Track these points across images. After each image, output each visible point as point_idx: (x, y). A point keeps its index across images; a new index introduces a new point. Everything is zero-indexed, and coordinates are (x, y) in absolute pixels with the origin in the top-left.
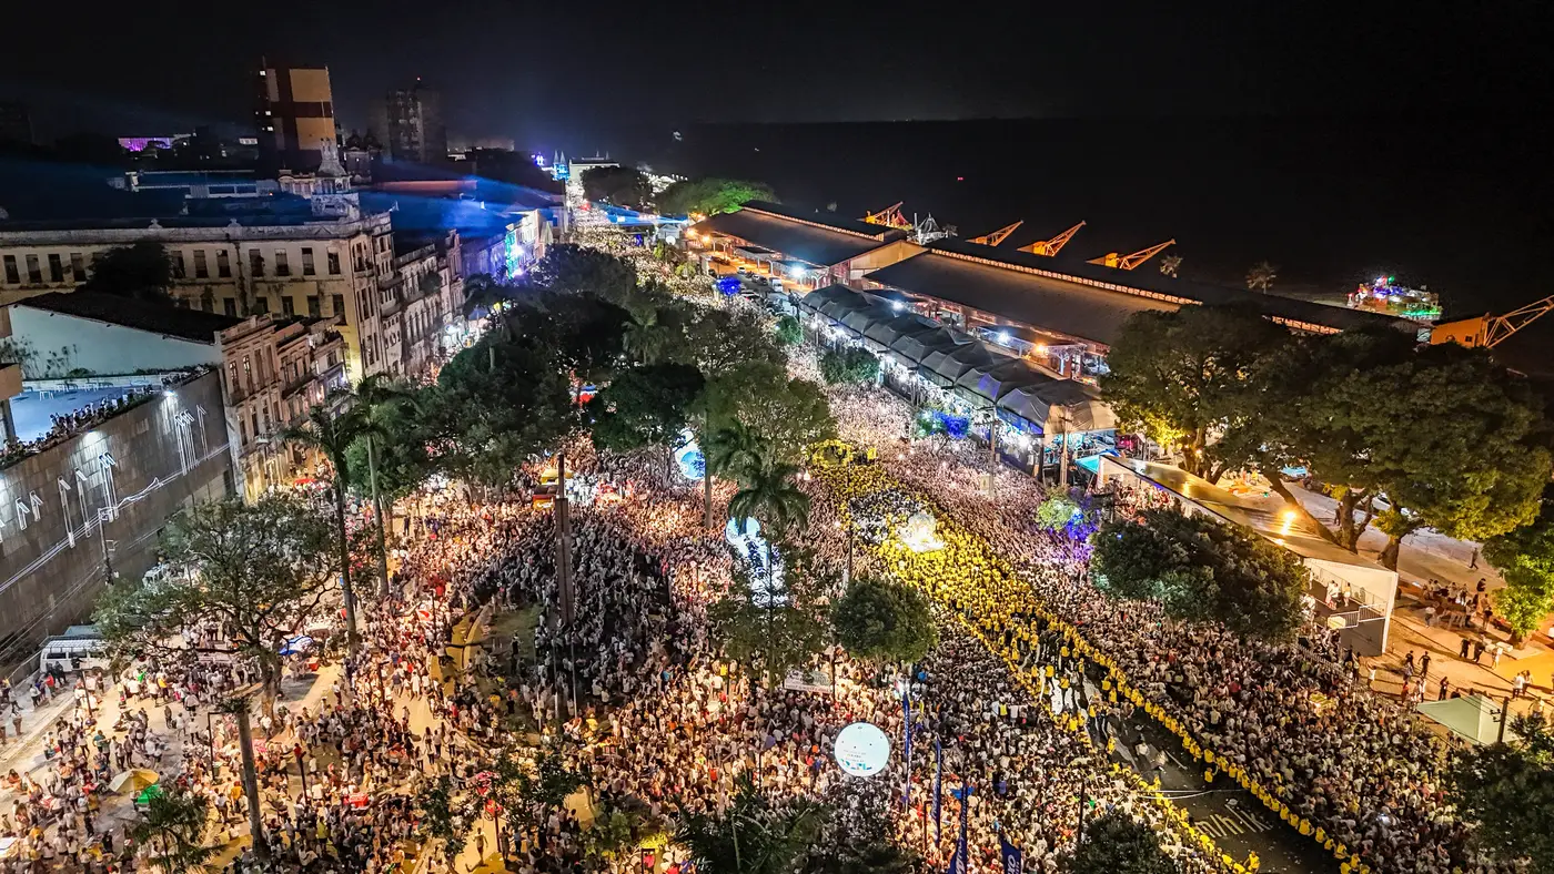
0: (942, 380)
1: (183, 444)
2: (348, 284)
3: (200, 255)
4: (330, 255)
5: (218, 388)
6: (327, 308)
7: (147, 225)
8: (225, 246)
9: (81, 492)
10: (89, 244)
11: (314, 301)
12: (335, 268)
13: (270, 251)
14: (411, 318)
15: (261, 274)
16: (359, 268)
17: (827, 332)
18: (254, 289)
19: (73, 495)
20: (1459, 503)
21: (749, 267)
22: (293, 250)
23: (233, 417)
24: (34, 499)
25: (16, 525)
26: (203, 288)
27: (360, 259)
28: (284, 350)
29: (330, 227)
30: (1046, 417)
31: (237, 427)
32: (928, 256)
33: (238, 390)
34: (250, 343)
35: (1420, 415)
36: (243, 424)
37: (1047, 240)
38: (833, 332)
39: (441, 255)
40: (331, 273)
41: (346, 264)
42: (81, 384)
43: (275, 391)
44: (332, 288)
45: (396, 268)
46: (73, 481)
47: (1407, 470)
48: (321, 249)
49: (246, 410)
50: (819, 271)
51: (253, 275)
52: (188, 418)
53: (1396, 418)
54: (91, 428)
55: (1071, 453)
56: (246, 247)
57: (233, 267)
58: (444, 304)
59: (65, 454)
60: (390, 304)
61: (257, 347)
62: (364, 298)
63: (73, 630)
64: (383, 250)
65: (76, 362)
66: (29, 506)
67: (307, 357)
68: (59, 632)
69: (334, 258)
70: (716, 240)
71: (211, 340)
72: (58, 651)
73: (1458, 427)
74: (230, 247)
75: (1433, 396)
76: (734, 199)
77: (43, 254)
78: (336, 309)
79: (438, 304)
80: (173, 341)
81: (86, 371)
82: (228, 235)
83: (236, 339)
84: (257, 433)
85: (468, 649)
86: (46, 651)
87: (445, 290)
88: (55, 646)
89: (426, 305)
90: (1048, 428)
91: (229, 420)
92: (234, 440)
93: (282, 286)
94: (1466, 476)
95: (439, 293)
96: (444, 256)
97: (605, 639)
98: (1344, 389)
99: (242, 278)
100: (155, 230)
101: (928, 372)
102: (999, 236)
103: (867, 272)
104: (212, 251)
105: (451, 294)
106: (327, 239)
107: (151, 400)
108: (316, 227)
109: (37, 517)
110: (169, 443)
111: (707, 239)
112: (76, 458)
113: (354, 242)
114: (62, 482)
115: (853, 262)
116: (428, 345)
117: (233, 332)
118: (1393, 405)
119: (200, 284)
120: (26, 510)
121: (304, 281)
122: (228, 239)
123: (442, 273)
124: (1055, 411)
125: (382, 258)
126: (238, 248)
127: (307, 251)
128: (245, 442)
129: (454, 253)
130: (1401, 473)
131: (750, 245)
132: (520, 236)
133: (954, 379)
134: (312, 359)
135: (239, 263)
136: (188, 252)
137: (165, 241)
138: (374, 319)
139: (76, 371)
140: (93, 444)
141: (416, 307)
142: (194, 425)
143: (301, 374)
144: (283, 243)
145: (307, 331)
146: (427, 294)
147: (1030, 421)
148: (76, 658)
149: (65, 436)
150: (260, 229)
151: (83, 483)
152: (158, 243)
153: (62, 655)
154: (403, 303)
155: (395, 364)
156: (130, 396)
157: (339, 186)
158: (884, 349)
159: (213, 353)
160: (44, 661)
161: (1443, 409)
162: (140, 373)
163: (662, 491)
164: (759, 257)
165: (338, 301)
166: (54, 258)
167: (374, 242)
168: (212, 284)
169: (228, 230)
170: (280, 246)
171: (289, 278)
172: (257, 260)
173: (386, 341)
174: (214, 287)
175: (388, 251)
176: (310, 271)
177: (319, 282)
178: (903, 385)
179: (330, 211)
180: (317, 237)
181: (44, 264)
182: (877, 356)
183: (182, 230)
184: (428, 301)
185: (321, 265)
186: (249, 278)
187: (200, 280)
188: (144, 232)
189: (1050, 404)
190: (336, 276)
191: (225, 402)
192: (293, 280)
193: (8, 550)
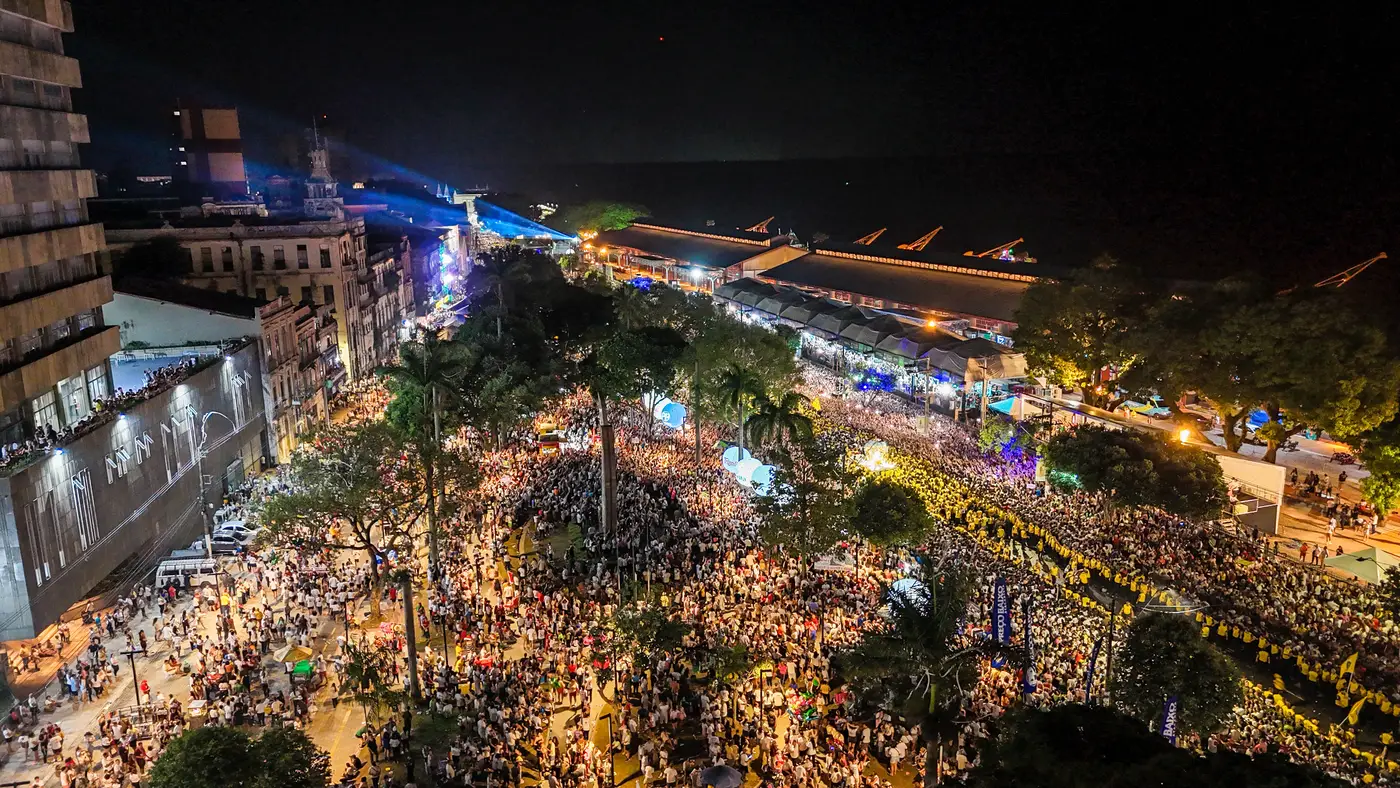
0: (861, 347)
1: (237, 404)
2: (337, 278)
3: (207, 252)
4: (322, 252)
5: (258, 356)
6: (319, 297)
7: (159, 226)
8: (228, 244)
9: (175, 436)
11: (307, 291)
12: (326, 261)
13: (268, 247)
14: (379, 312)
15: (261, 268)
16: (346, 263)
18: (254, 281)
19: (170, 436)
21: (644, 274)
22: (289, 248)
23: (268, 383)
24: (146, 438)
25: (135, 459)
26: (209, 280)
27: (345, 255)
28: (299, 329)
29: (324, 227)
30: (965, 367)
31: (271, 391)
32: (814, 256)
33: (270, 359)
34: (278, 320)
35: (1300, 339)
36: (274, 390)
38: (748, 316)
39: (397, 259)
40: (323, 267)
41: (336, 258)
43: (295, 363)
44: (323, 280)
45: (370, 264)
46: (170, 426)
47: (1293, 382)
48: (314, 246)
49: (276, 378)
50: (713, 273)
51: (254, 268)
52: (239, 381)
53: (1280, 343)
54: (180, 383)
56: (248, 245)
57: (236, 261)
58: (400, 302)
59: (165, 402)
60: (365, 296)
61: (283, 324)
62: (349, 290)
64: (360, 249)
65: (133, 336)
66: (143, 444)
67: (314, 336)
69: (325, 254)
72: (172, 568)
73: (1332, 345)
74: (234, 245)
75: (1309, 323)
78: (326, 299)
79: (397, 300)
80: (218, 317)
81: (142, 343)
82: (232, 234)
83: (270, 315)
86: (162, 568)
87: (401, 287)
88: (167, 565)
89: (389, 300)
90: (967, 376)
91: (265, 386)
92: (269, 406)
93: (279, 278)
94: (1341, 382)
95: (397, 290)
96: (400, 259)
98: (1235, 321)
99: (244, 273)
100: (168, 230)
101: (848, 342)
103: (759, 272)
104: (217, 247)
105: (405, 292)
106: (320, 237)
108: (309, 226)
109: (148, 454)
110: (228, 399)
111: (604, 251)
112: (171, 406)
113: (343, 239)
114: (163, 426)
115: (746, 264)
116: (391, 335)
117: (268, 309)
118: (1277, 331)
119: (206, 278)
120: (141, 446)
121: (299, 273)
122: (232, 237)
123: (399, 273)
124: (972, 362)
125: (360, 255)
126: (240, 245)
127: (302, 248)
128: (276, 406)
129: (406, 256)
130: (1288, 386)
133: (873, 345)
134: (318, 339)
135: (242, 259)
136: (195, 248)
137: (182, 240)
138: (356, 308)
140: (182, 395)
141: (383, 301)
142: (243, 386)
143: (311, 351)
144: (281, 241)
145: (313, 314)
146: (390, 291)
147: (951, 372)
148: (188, 574)
150: (261, 228)
151: (176, 428)
153: (176, 572)
154: (375, 296)
155: (370, 349)
156: (196, 360)
157: (329, 190)
158: (802, 326)
159: (253, 326)
160: (159, 577)
161: (1317, 333)
162: (190, 344)
165: (329, 292)
167: (354, 241)
168: (217, 277)
169: (231, 229)
170: (278, 243)
171: (284, 271)
172: (257, 255)
173: (364, 329)
174: (218, 280)
175: (363, 250)
176: (304, 265)
177: (312, 276)
178: (821, 355)
179: (322, 213)
180: (311, 235)
183: (192, 230)
184: (390, 296)
185: (314, 259)
186: (249, 273)
187: (208, 274)
188: (156, 232)
189: (967, 358)
190: (328, 269)
191: (262, 368)
192: (289, 274)
193: (130, 480)
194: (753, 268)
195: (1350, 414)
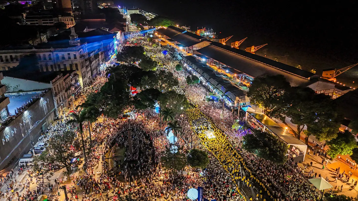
0: (213, 86)
1: (45, 108)
2: (78, 61)
3: (44, 55)
4: (74, 55)
5: (52, 93)
6: (74, 68)
7: (32, 49)
8: (50, 53)
9: (24, 124)
10: (19, 53)
11: (71, 66)
13: (60, 54)
14: (93, 65)
15: (59, 59)
16: (81, 57)
17: (187, 68)
18: (57, 63)
19: (23, 126)
22: (65, 54)
23: (55, 99)
24: (15, 129)
25: (12, 136)
27: (81, 55)
28: (65, 81)
29: (74, 48)
30: (235, 99)
32: (211, 46)
33: (56, 93)
34: (58, 82)
36: (57, 100)
38: (189, 68)
40: (74, 59)
41: (78, 56)
42: (21, 93)
43: (64, 91)
44: (75, 62)
48: (72, 53)
49: (57, 98)
50: (186, 48)
51: (57, 59)
52: (46, 102)
54: (25, 111)
55: (240, 106)
56: (55, 53)
57: (52, 58)
59: (20, 118)
60: (88, 63)
61: (60, 82)
62: (82, 63)
63: (25, 156)
66: (14, 131)
68: (22, 156)
71: (49, 83)
72: (22, 161)
77: (8, 55)
78: (76, 67)
79: (99, 60)
80: (41, 83)
81: (22, 90)
82: (50, 50)
83: (55, 82)
84: (60, 101)
85: (110, 159)
86: (20, 162)
89: (96, 61)
90: (235, 102)
91: (54, 100)
92: (56, 104)
93: (63, 62)
94: (322, 128)
95: (99, 57)
99: (54, 60)
100: (34, 50)
101: (210, 83)
102: (228, 39)
103: (197, 49)
104: (47, 54)
105: (101, 57)
106: (73, 51)
107: (38, 100)
108: (70, 48)
109: (16, 132)
110: (42, 108)
112: (23, 117)
113: (79, 51)
114: (20, 124)
115: (194, 46)
116: (97, 70)
117: (54, 80)
119: (45, 62)
121: (68, 61)
123: (99, 53)
124: (237, 98)
125: (86, 53)
126: (53, 53)
127: (69, 54)
128: (58, 104)
131: (170, 38)
132: (116, 38)
133: (215, 86)
134: (71, 81)
136: (41, 54)
138: (84, 68)
139: (20, 90)
140: (26, 113)
141: (94, 62)
143: (69, 85)
145: (70, 75)
146: (96, 59)
147: (232, 100)
149: (20, 114)
150: (58, 49)
152: (35, 52)
154: (91, 62)
155: (90, 77)
156: (33, 100)
157: (75, 38)
158: (200, 75)
159: (50, 86)
160: (19, 164)
162: (34, 90)
164: (172, 42)
165: (76, 65)
166: (11, 56)
167: (84, 50)
168: (47, 61)
170: (63, 53)
171: (65, 60)
172: (57, 56)
173: (87, 72)
176: (70, 58)
177: (72, 61)
178: (204, 85)
179: (73, 44)
180: (71, 51)
181: (9, 57)
182: (198, 77)
183: (40, 50)
185: (72, 57)
189: (236, 96)
190: (76, 59)
191: (53, 96)
193: (10, 141)
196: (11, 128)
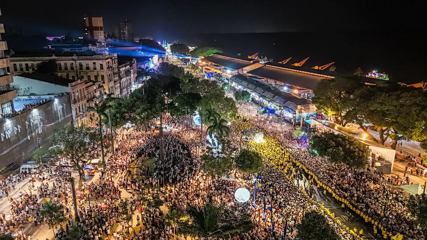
0: (268, 99)
1: (60, 114)
2: (105, 72)
3: (66, 64)
4: (101, 64)
5: (69, 99)
6: (100, 79)
7: (51, 56)
8: (72, 62)
9: (32, 125)
10: (37, 61)
11: (96, 77)
12: (102, 67)
13: (84, 63)
14: (122, 83)
15: (82, 69)
16: (108, 68)
17: (236, 87)
18: (80, 73)
19: (29, 126)
20: (413, 130)
21: (215, 70)
22: (90, 63)
23: (73, 107)
24: (19, 126)
25: (14, 133)
26: (66, 73)
27: (109, 65)
28: (87, 89)
29: (101, 57)
30: (296, 108)
31: (75, 110)
32: (265, 67)
33: (75, 99)
34: (78, 87)
35: (402, 106)
36: (76, 109)
37: (298, 63)
38: (238, 87)
39: (131, 66)
40: (101, 69)
41: (105, 67)
42: (33, 97)
43: (85, 100)
44: (101, 73)
45: (119, 68)
46: (30, 122)
47: (399, 121)
48: (98, 63)
49: (77, 105)
50: (235, 71)
51: (80, 69)
52: (61, 107)
53: (395, 106)
54: (35, 108)
55: (303, 119)
56: (78, 62)
57: (74, 67)
58: (132, 79)
59: (27, 115)
60: (117, 78)
61: (80, 88)
62: (110, 76)
63: (29, 162)
64: (115, 63)
65: (31, 91)
66: (17, 128)
67: (94, 92)
68: (25, 162)
69: (101, 65)
70: (207, 63)
71: (68, 86)
72: (25, 167)
73: (413, 109)
74: (74, 62)
75: (406, 100)
76: (212, 52)
77: (24, 63)
78: (102, 79)
79: (130, 79)
80: (58, 86)
81: (34, 94)
82: (73, 59)
83: (75, 86)
84: (80, 111)
85: (135, 168)
86: (22, 167)
87: (132, 75)
88: (24, 166)
89: (127, 79)
90: (297, 111)
91: (72, 107)
92: (74, 113)
93: (87, 72)
94: (416, 122)
95: (130, 76)
96: (132, 66)
97: (173, 166)
98: (381, 98)
99: (77, 70)
100: (54, 57)
101: (264, 97)
102: (285, 62)
103: (248, 71)
104: (69, 63)
105: (134, 76)
106: (100, 60)
107: (51, 101)
108: (97, 57)
109: (20, 131)
110: (56, 113)
111: (204, 63)
112: (31, 116)
113: (107, 61)
114: (27, 122)
115: (244, 68)
116: (127, 90)
117: (74, 84)
118: (395, 103)
119: (66, 72)
120: (16, 129)
121: (93, 71)
122: (73, 60)
123: (131, 70)
124: (299, 107)
125: (115, 65)
126: (76, 62)
127: (94, 63)
128: (77, 114)
129: (134, 65)
130: (397, 122)
131: (216, 64)
132: (153, 62)
133: (271, 99)
135: (76, 66)
136: (62, 63)
137: (56, 60)
138: (112, 82)
139: (32, 94)
140: (35, 112)
141: (124, 80)
142: (63, 109)
143: (92, 96)
144: (88, 61)
145: (94, 84)
146: (127, 76)
147: (292, 110)
148: (30, 169)
149: (27, 110)
150: (82, 57)
151: (32, 123)
152: (55, 60)
153: (26, 169)
154: (120, 78)
155: (118, 95)
156: (46, 100)
157: (103, 45)
158: (252, 91)
159: (68, 89)
160: (21, 170)
161: (409, 104)
162: (49, 94)
163: (189, 128)
164: (218, 68)
165: (103, 77)
166: (27, 65)
167: (113, 61)
168: (69, 72)
169: (73, 57)
170: (87, 62)
171: (89, 70)
172: (81, 65)
173: (116, 88)
175: (116, 64)
176: (95, 69)
177: (97, 72)
178: (257, 101)
179: (101, 52)
180: (97, 60)
181: (24, 66)
182: (250, 93)
183: (61, 57)
184: (127, 78)
185: (98, 67)
186: (79, 70)
187: (66, 71)
188: (51, 58)
189: (298, 105)
190: (102, 70)
191: (71, 102)
192: (90, 71)
193: (12, 140)
194: (245, 71)
195: (418, 134)
196: (14, 124)
